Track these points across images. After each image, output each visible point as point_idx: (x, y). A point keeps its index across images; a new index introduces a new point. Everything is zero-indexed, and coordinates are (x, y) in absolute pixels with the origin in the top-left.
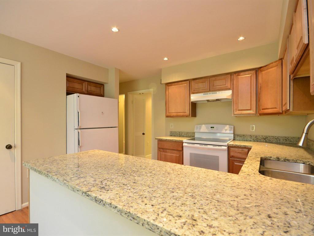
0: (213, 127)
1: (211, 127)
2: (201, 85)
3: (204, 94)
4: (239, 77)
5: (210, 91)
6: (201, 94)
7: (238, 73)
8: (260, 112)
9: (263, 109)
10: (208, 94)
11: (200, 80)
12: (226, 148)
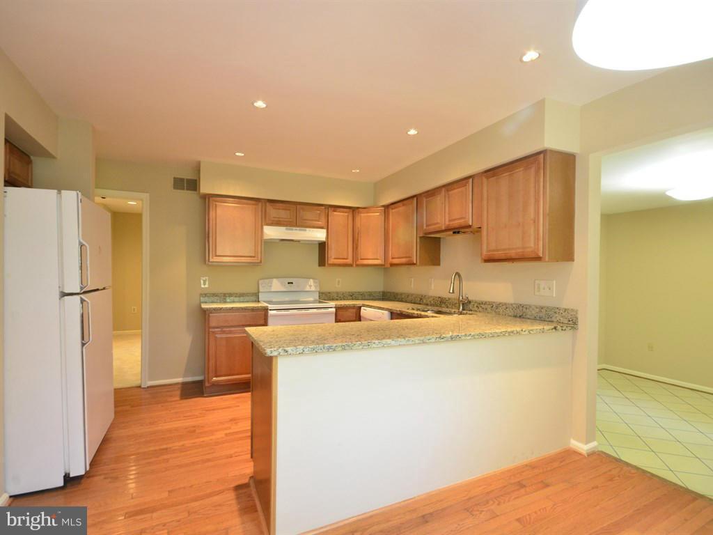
0: (292, 283)
1: (289, 283)
2: (282, 214)
3: (287, 229)
4: (335, 213)
5: (296, 225)
6: (283, 229)
7: (336, 208)
8: (358, 263)
9: (361, 259)
10: (292, 230)
11: (281, 205)
12: (334, 310)
